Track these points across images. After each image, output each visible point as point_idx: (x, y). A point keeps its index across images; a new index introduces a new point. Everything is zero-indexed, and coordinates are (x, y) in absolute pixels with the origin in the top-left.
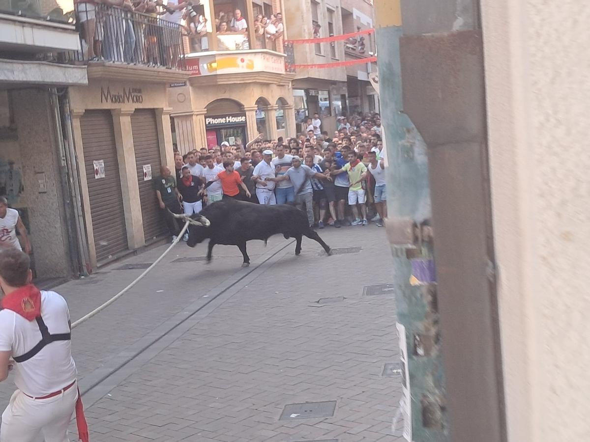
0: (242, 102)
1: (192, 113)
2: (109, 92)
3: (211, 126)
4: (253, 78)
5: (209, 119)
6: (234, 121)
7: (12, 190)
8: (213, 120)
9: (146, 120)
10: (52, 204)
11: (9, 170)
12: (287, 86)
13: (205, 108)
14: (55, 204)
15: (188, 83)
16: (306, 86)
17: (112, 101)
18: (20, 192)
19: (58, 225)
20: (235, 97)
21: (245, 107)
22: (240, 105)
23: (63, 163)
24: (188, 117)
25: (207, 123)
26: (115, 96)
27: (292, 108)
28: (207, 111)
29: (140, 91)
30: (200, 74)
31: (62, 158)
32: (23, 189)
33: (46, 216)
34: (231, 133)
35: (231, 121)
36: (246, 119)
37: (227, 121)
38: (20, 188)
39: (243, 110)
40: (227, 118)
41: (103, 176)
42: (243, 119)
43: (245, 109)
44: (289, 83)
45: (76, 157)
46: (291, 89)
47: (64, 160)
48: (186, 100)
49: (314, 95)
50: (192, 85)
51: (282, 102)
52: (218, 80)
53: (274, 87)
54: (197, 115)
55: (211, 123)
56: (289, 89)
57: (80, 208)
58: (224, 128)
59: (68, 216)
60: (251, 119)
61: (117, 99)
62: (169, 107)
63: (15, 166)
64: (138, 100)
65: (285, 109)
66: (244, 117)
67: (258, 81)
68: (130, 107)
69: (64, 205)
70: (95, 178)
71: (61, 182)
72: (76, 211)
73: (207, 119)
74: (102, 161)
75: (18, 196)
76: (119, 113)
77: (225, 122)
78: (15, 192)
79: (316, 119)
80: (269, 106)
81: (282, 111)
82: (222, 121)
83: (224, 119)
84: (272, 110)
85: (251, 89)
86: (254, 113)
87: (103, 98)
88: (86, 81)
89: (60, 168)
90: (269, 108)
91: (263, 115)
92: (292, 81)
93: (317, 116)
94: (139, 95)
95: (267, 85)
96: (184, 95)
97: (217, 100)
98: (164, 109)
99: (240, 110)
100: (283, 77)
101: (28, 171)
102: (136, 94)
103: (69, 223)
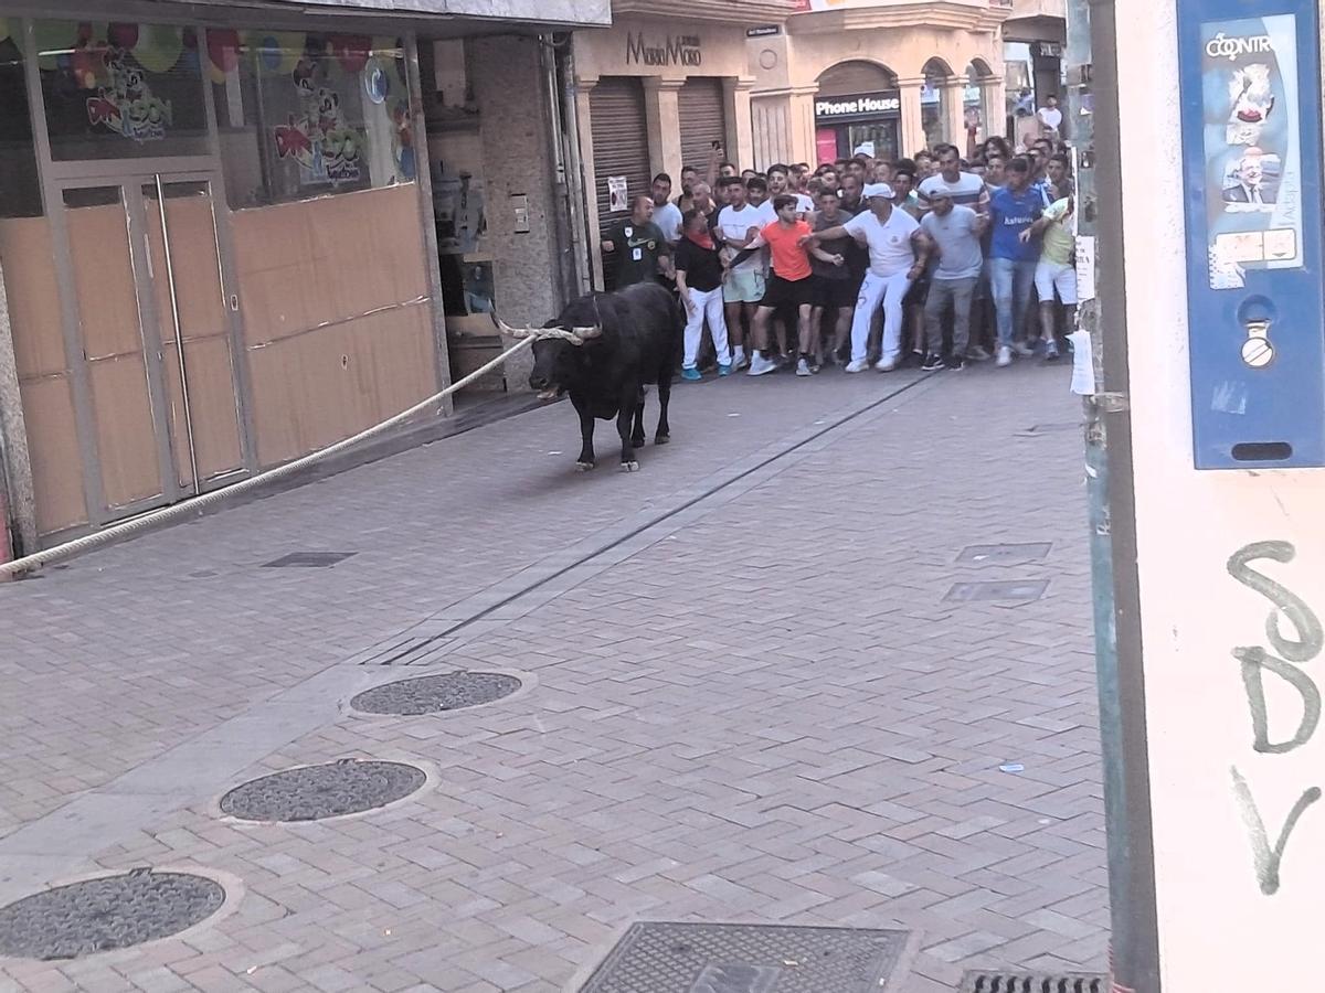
0: (893, 68)
1: (788, 92)
2: (641, 43)
3: (827, 119)
4: (919, 16)
5: (821, 104)
6: (874, 109)
7: (465, 228)
8: (831, 106)
9: (704, 100)
10: (538, 254)
11: (462, 189)
12: (991, 35)
13: (816, 81)
14: (543, 254)
15: (783, 29)
16: (1033, 36)
17: (646, 61)
18: (479, 231)
19: (548, 294)
20: (881, 56)
21: (899, 78)
22: (887, 74)
23: (560, 177)
24: (779, 98)
25: (819, 113)
26: (652, 50)
27: (999, 83)
28: (820, 87)
29: (695, 41)
30: (810, 9)
31: (560, 168)
32: (485, 227)
33: (527, 276)
34: (866, 133)
35: (867, 109)
36: (900, 104)
37: (861, 110)
38: (479, 224)
39: (894, 84)
40: (860, 101)
41: (625, 207)
42: (893, 104)
43: (899, 83)
44: (996, 28)
45: (582, 167)
46: (1001, 41)
47: (561, 171)
48: (776, 62)
49: (1050, 54)
50: (790, 32)
51: (980, 70)
52: (847, 21)
53: (963, 36)
54: (799, 95)
55: (827, 112)
56: (994, 41)
57: (586, 265)
58: (853, 124)
59: (566, 278)
60: (911, 104)
61: (655, 58)
62: (750, 74)
63: (473, 183)
64: (693, 60)
65: (985, 85)
66: (895, 101)
67: (928, 22)
68: (676, 72)
69: (559, 258)
70: (609, 209)
71: (555, 214)
72: (578, 269)
73: (818, 105)
74: (622, 178)
75: (475, 239)
76: (659, 85)
77: (855, 110)
78: (471, 231)
79: (1049, 107)
80: (950, 77)
81: (977, 90)
82: (850, 107)
83: (854, 104)
84: (955, 85)
85: (914, 39)
86: (918, 89)
87: (632, 53)
88: (608, 20)
89: (554, 187)
90: (950, 82)
91: (935, 96)
92: (1003, 24)
93: (1053, 101)
94: (695, 48)
95: (948, 31)
96: (775, 55)
97: (842, 65)
98: (740, 79)
99: (888, 83)
100: (983, 15)
101: (497, 191)
102: (689, 48)
103: (567, 290)
